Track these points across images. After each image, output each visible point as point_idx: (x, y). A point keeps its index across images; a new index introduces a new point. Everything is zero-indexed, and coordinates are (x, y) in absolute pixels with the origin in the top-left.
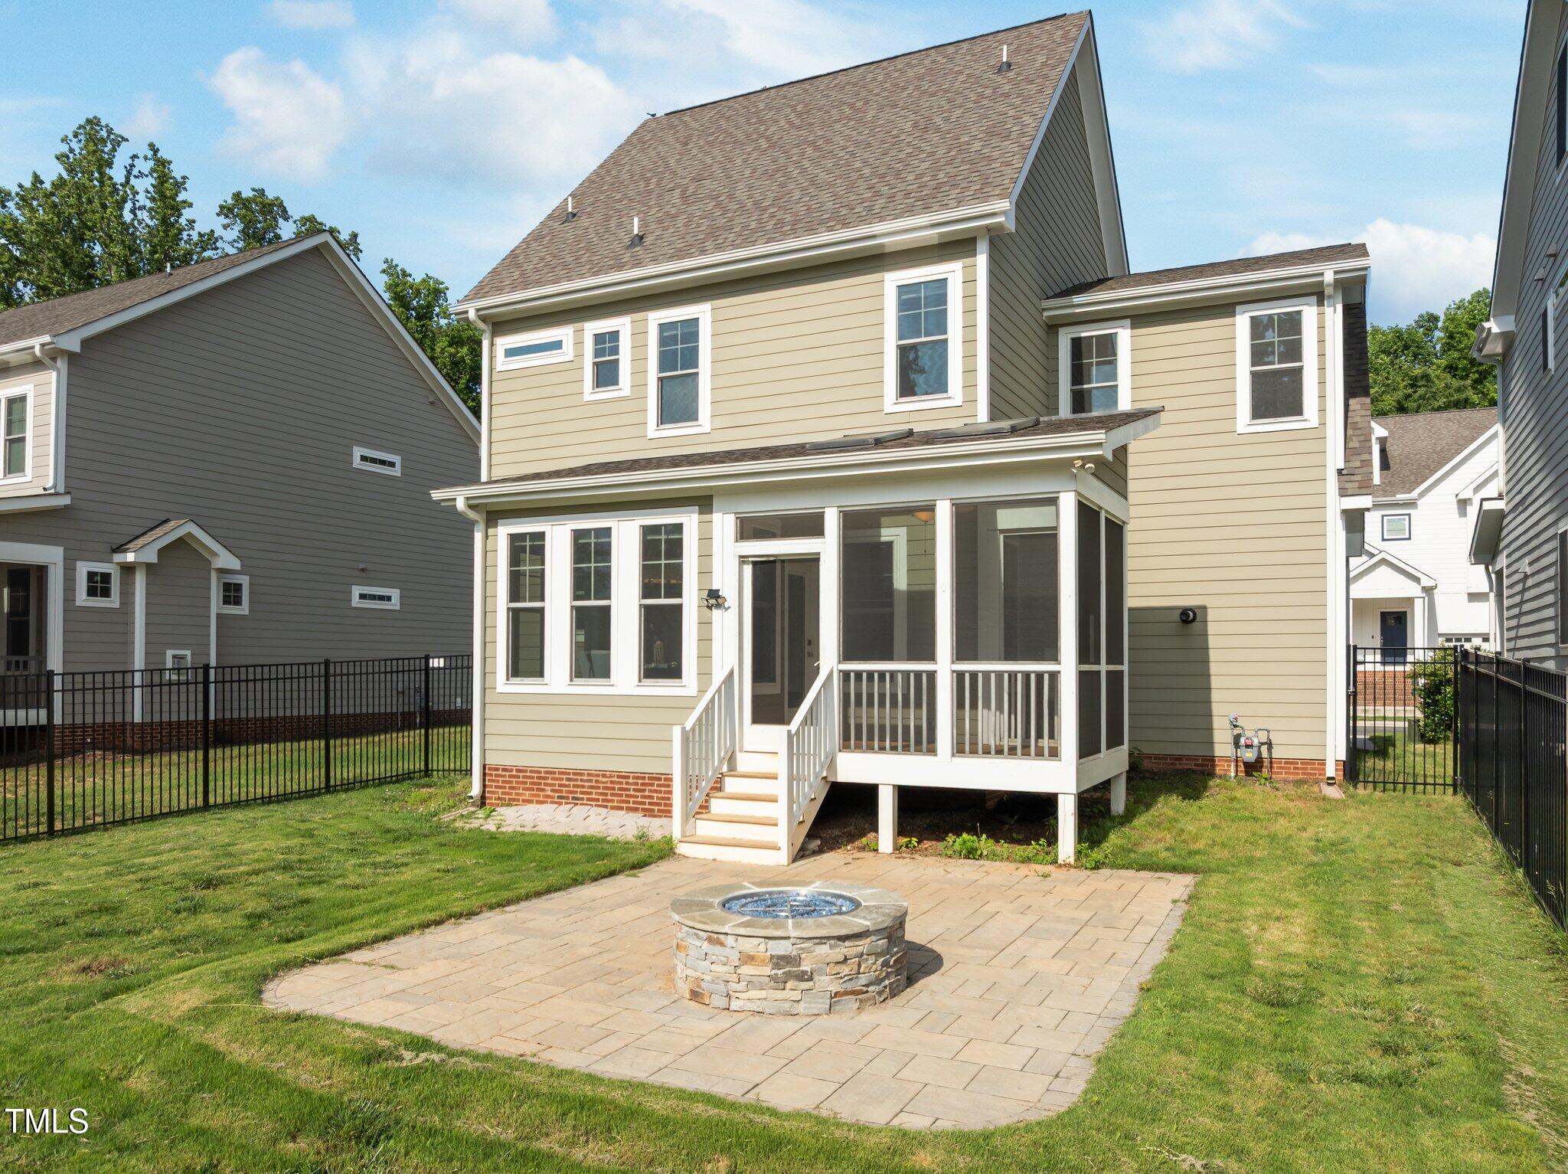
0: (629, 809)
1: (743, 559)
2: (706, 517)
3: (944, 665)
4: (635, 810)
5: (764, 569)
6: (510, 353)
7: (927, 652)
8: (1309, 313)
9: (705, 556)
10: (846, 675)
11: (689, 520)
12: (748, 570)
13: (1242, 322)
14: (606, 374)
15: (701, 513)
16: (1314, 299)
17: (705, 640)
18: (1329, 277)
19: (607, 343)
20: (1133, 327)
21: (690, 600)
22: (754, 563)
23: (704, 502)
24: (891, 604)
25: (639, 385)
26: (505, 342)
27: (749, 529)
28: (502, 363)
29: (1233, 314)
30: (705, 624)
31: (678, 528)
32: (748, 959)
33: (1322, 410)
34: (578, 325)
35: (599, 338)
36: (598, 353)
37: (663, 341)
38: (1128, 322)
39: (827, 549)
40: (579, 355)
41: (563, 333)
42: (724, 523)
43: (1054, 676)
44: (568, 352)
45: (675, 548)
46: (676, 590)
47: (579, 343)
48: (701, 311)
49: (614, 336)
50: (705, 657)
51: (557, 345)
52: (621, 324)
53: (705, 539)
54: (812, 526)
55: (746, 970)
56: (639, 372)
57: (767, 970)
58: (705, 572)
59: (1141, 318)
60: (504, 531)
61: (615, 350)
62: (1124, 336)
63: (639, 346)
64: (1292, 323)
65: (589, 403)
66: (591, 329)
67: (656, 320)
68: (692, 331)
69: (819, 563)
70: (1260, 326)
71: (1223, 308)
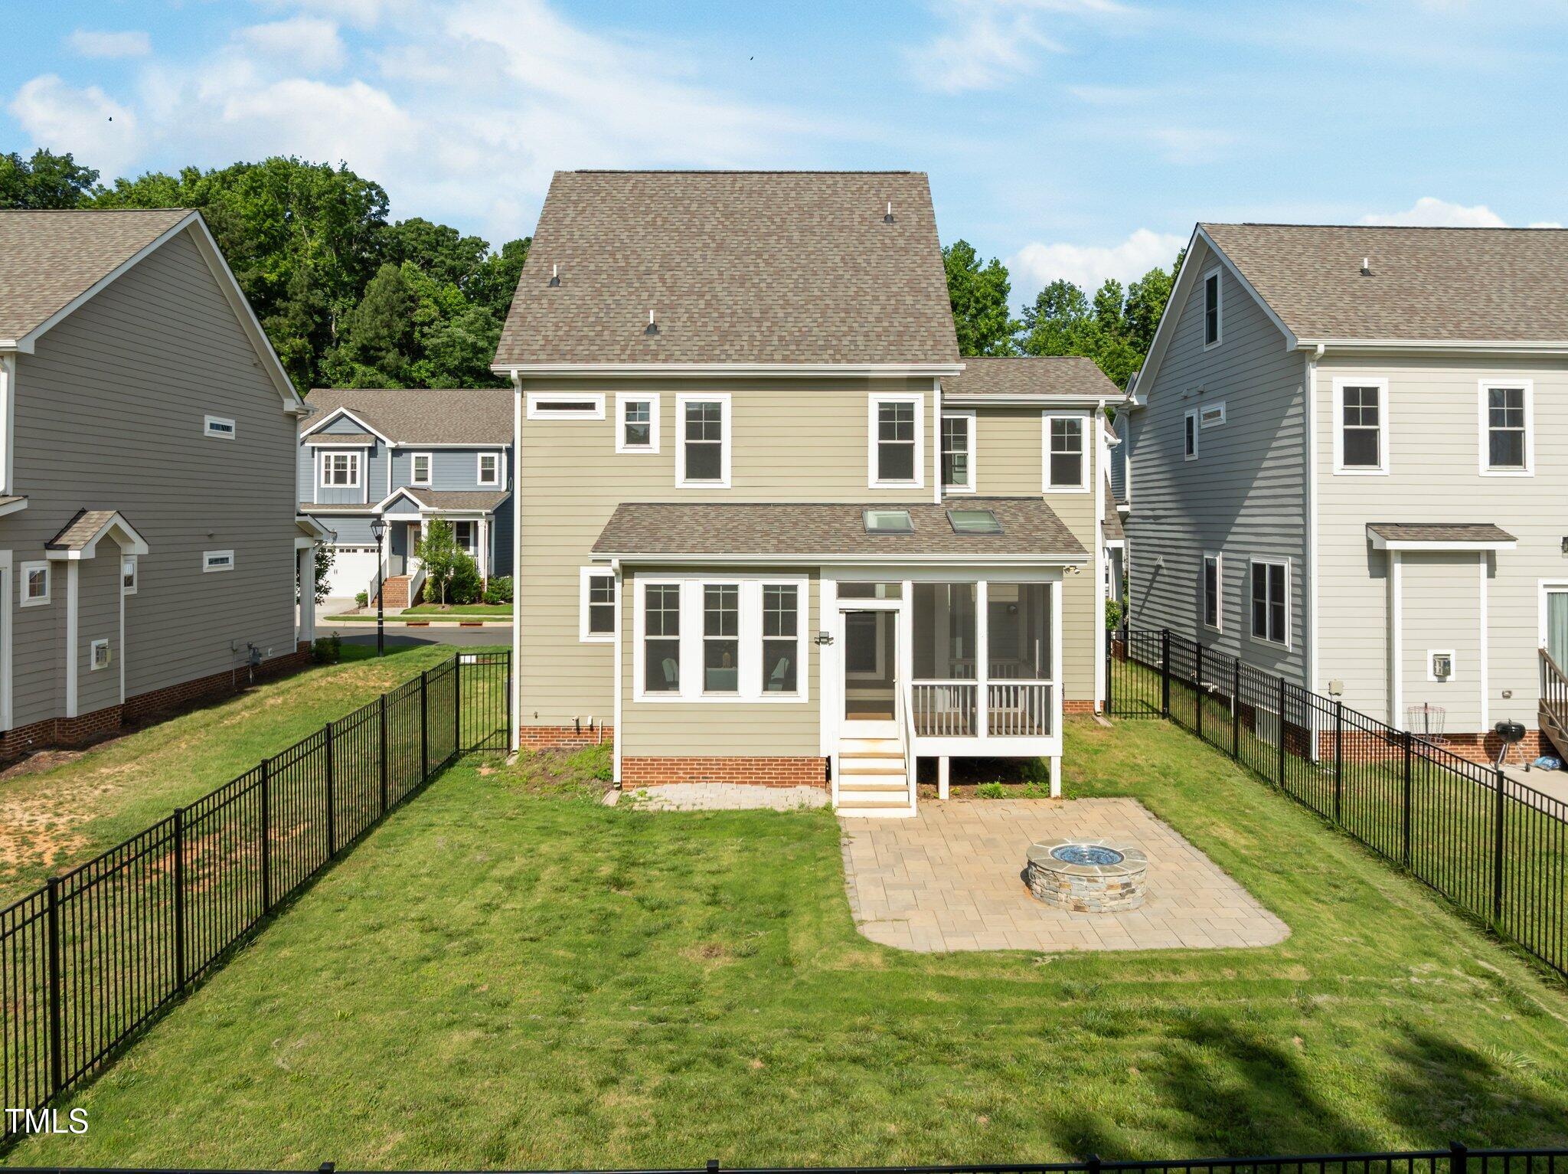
0: (752, 782)
1: (841, 611)
2: (815, 581)
3: (982, 680)
5: (852, 617)
6: (541, 406)
7: (970, 672)
8: (1086, 422)
9: (814, 608)
10: (916, 687)
11: (803, 584)
12: (844, 615)
13: (1046, 422)
14: (637, 435)
15: (810, 578)
16: (1088, 412)
17: (813, 664)
18: (1102, 404)
19: (638, 411)
20: (977, 415)
21: (803, 637)
22: (847, 613)
23: (814, 572)
25: (668, 447)
26: (535, 397)
27: (845, 591)
28: (533, 413)
29: (1040, 415)
30: (815, 655)
31: (794, 588)
33: (1094, 483)
34: (610, 393)
35: (631, 407)
36: (629, 417)
37: (690, 415)
38: (974, 412)
39: (905, 607)
40: (611, 415)
41: (598, 397)
42: (828, 587)
43: (1048, 688)
44: (600, 413)
45: (791, 602)
46: (791, 626)
47: (610, 407)
48: (724, 399)
49: (646, 406)
50: (814, 675)
51: (590, 406)
52: (652, 398)
53: (814, 597)
54: (894, 592)
55: (1110, 892)
56: (668, 437)
57: (1120, 891)
58: (814, 619)
59: (983, 411)
60: (640, 582)
61: (646, 417)
62: (972, 421)
63: (668, 417)
64: (1075, 427)
65: (620, 455)
66: (623, 397)
67: (683, 399)
68: (714, 412)
69: (896, 615)
70: (1056, 427)
71: (1035, 411)
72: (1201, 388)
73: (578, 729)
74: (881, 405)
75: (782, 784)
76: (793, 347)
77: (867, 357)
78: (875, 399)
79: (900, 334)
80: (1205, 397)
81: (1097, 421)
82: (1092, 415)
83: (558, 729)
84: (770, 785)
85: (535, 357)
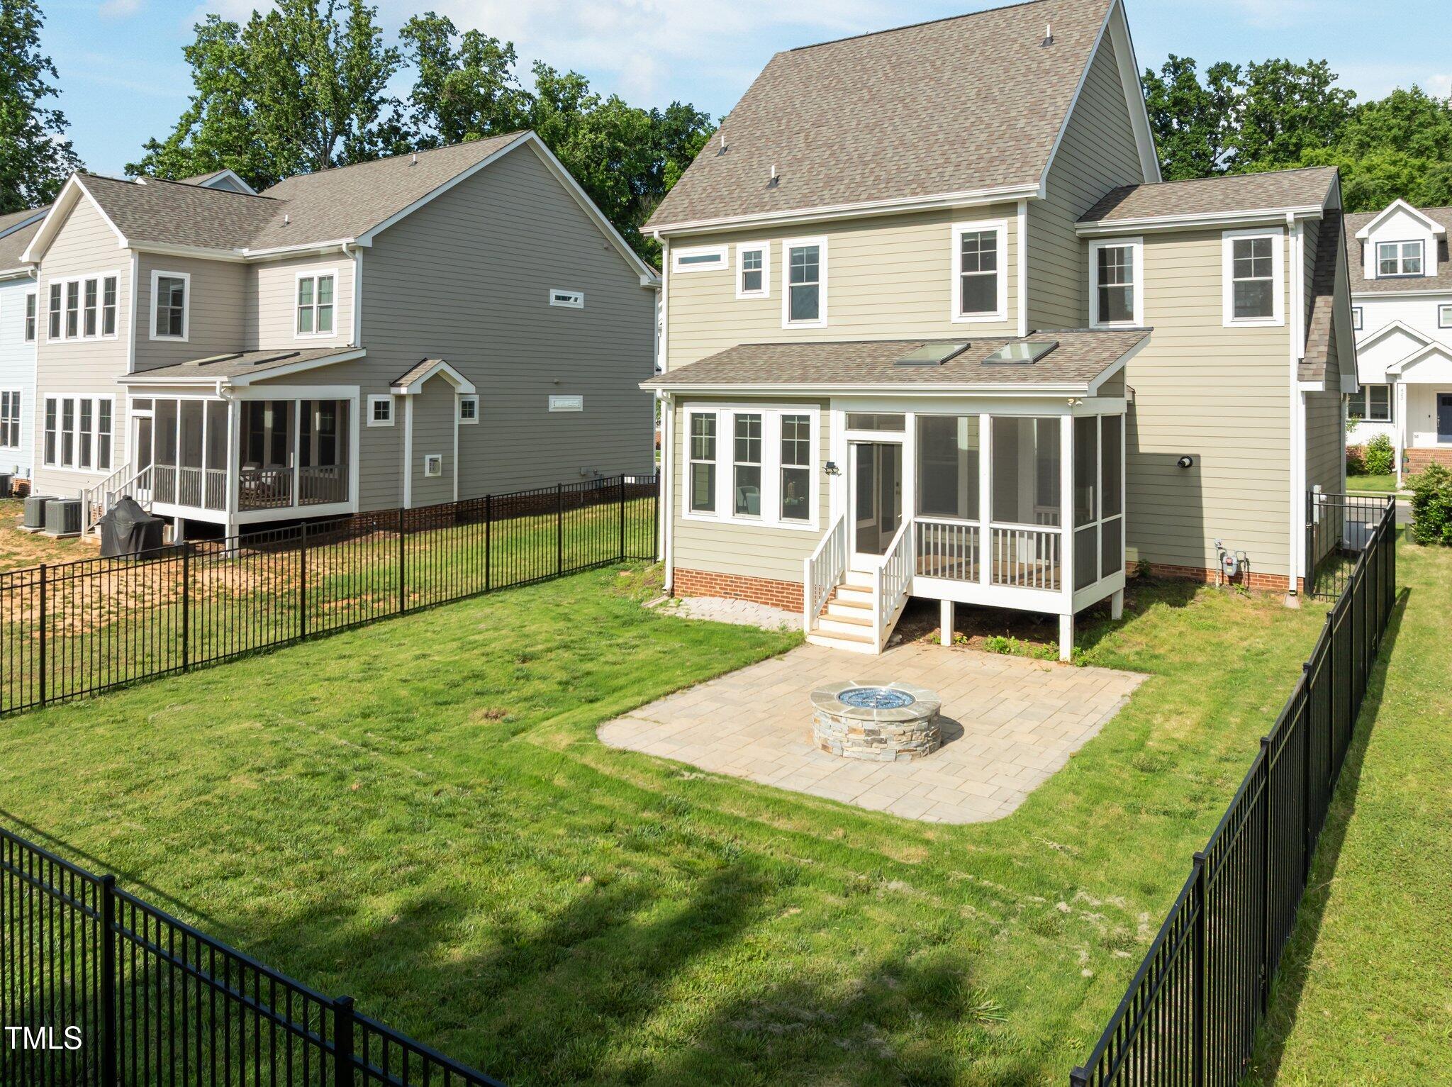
0: (773, 604)
1: (850, 442)
2: (825, 412)
3: (985, 522)
4: (777, 605)
5: (865, 450)
6: (683, 261)
7: (973, 514)
8: (1278, 240)
9: (825, 438)
10: (919, 525)
11: (814, 413)
12: (854, 449)
13: (1227, 244)
14: (752, 281)
15: (822, 409)
16: (1282, 229)
17: (824, 495)
18: (1290, 218)
19: (753, 260)
20: (1145, 242)
21: (815, 467)
22: (858, 445)
23: (825, 402)
24: (956, 459)
25: (776, 291)
26: (679, 253)
27: (855, 422)
28: (677, 268)
29: (1220, 237)
30: (825, 484)
31: (807, 418)
32: (853, 730)
33: (1287, 314)
34: (732, 244)
35: (747, 255)
36: (746, 265)
37: (793, 261)
38: (1141, 239)
39: (907, 440)
40: (733, 266)
41: (720, 249)
42: (837, 417)
43: (1057, 536)
44: (724, 263)
45: (805, 431)
46: (804, 459)
47: (732, 257)
48: (820, 241)
49: (758, 254)
50: (824, 506)
51: (716, 258)
52: (762, 246)
53: (825, 427)
54: (896, 423)
55: (852, 736)
56: (776, 281)
57: (863, 737)
58: (825, 449)
59: (1151, 237)
60: (687, 410)
61: (758, 265)
62: (1138, 250)
63: (776, 263)
64: (1265, 247)
65: (739, 301)
66: (741, 248)
67: (788, 245)
68: (813, 255)
69: (902, 448)
70: (1241, 248)
71: (1213, 232)
74: (964, 236)
76: (883, 185)
78: (958, 230)
81: (1292, 240)
82: (1286, 231)
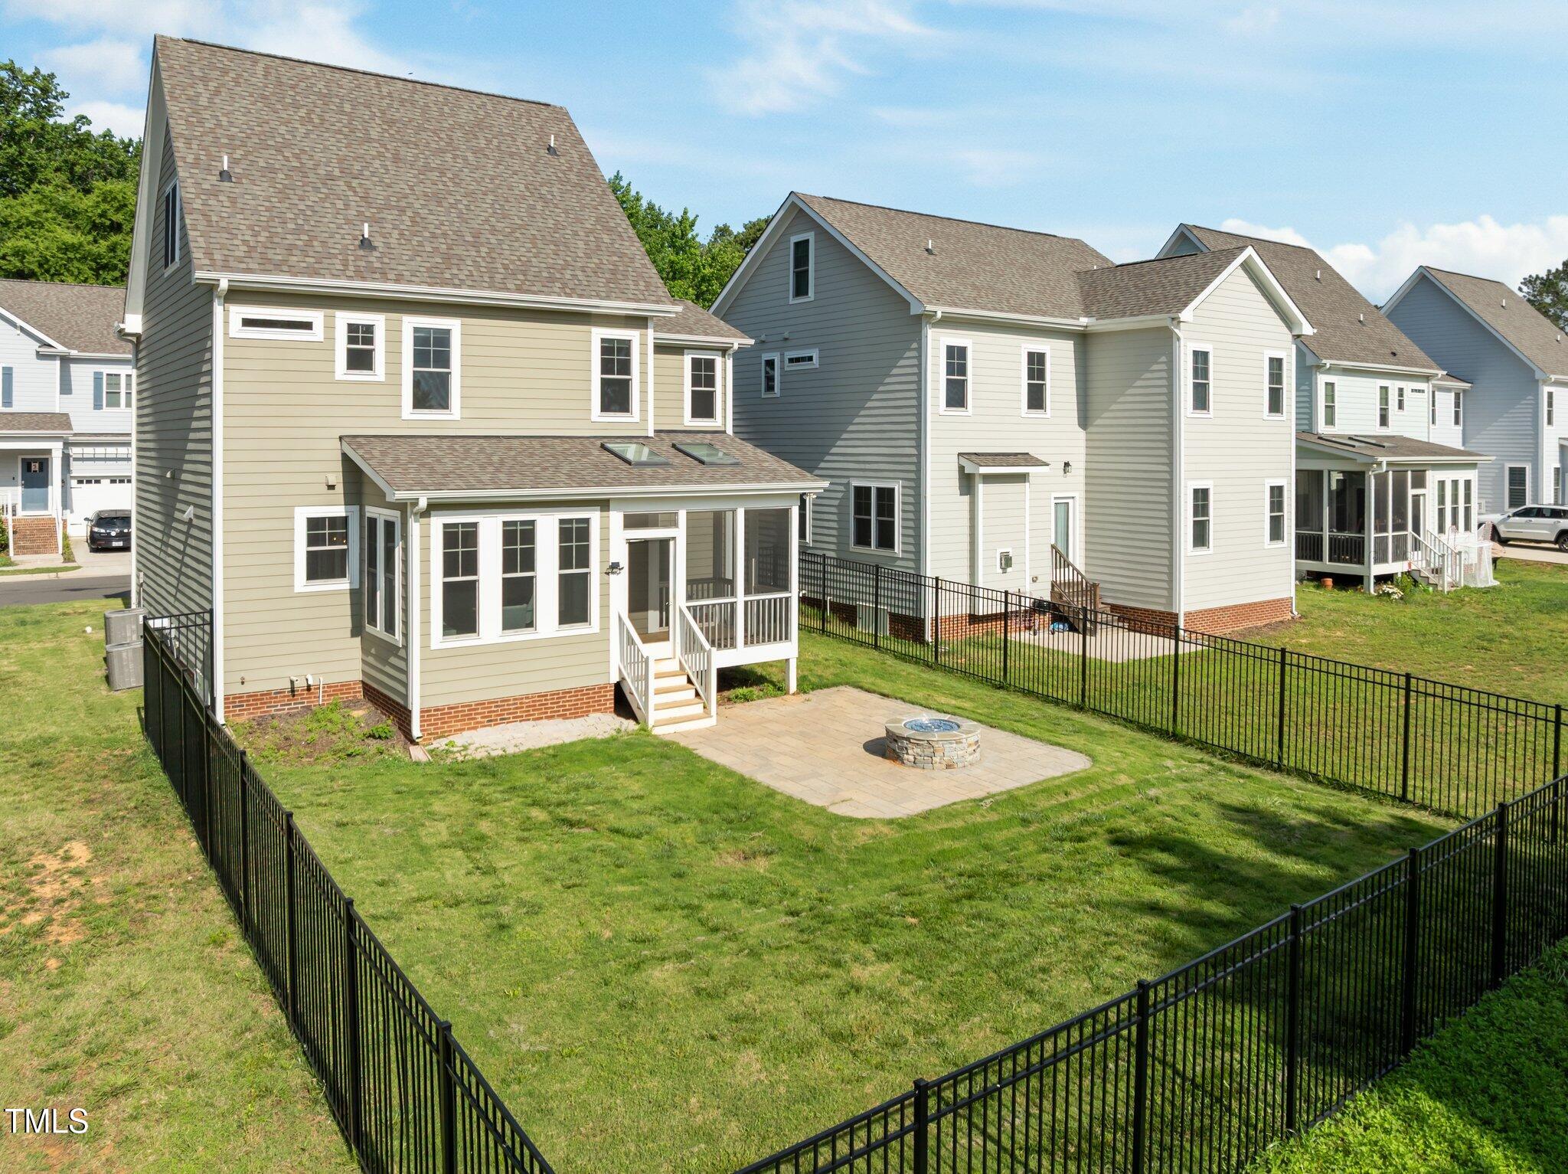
1: (626, 541)
2: (605, 514)
3: (740, 597)
5: (634, 547)
6: (248, 323)
7: (732, 591)
8: (719, 361)
9: (605, 539)
11: (594, 516)
12: (628, 545)
13: (687, 360)
14: (360, 360)
15: (601, 511)
16: (721, 354)
17: (605, 595)
18: (736, 346)
19: (360, 335)
21: (595, 570)
22: (630, 544)
23: (604, 504)
25: (394, 371)
26: (243, 311)
27: (631, 522)
28: (237, 330)
29: (683, 354)
30: (605, 586)
31: (587, 521)
33: (724, 417)
34: (329, 311)
35: (352, 328)
36: (351, 340)
37: (417, 341)
39: (679, 535)
40: (330, 337)
41: (315, 316)
42: (616, 517)
43: (787, 600)
44: (318, 333)
45: (585, 534)
46: (584, 561)
47: (330, 327)
48: (453, 325)
49: (369, 329)
50: (605, 606)
51: (307, 326)
52: (377, 320)
53: (605, 528)
54: (672, 522)
56: (394, 363)
58: (605, 550)
61: (369, 341)
63: (394, 342)
64: (710, 365)
65: (341, 382)
66: (344, 318)
67: (410, 323)
68: (443, 338)
69: (672, 543)
70: (696, 364)
71: (678, 349)
72: (786, 335)
73: (293, 691)
74: (603, 340)
75: (576, 716)
76: (521, 277)
77: (594, 293)
78: (599, 334)
79: (613, 272)
80: (789, 343)
81: (727, 362)
82: (724, 356)
83: (268, 693)
84: (564, 717)
85: (243, 266)
